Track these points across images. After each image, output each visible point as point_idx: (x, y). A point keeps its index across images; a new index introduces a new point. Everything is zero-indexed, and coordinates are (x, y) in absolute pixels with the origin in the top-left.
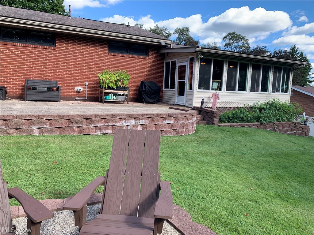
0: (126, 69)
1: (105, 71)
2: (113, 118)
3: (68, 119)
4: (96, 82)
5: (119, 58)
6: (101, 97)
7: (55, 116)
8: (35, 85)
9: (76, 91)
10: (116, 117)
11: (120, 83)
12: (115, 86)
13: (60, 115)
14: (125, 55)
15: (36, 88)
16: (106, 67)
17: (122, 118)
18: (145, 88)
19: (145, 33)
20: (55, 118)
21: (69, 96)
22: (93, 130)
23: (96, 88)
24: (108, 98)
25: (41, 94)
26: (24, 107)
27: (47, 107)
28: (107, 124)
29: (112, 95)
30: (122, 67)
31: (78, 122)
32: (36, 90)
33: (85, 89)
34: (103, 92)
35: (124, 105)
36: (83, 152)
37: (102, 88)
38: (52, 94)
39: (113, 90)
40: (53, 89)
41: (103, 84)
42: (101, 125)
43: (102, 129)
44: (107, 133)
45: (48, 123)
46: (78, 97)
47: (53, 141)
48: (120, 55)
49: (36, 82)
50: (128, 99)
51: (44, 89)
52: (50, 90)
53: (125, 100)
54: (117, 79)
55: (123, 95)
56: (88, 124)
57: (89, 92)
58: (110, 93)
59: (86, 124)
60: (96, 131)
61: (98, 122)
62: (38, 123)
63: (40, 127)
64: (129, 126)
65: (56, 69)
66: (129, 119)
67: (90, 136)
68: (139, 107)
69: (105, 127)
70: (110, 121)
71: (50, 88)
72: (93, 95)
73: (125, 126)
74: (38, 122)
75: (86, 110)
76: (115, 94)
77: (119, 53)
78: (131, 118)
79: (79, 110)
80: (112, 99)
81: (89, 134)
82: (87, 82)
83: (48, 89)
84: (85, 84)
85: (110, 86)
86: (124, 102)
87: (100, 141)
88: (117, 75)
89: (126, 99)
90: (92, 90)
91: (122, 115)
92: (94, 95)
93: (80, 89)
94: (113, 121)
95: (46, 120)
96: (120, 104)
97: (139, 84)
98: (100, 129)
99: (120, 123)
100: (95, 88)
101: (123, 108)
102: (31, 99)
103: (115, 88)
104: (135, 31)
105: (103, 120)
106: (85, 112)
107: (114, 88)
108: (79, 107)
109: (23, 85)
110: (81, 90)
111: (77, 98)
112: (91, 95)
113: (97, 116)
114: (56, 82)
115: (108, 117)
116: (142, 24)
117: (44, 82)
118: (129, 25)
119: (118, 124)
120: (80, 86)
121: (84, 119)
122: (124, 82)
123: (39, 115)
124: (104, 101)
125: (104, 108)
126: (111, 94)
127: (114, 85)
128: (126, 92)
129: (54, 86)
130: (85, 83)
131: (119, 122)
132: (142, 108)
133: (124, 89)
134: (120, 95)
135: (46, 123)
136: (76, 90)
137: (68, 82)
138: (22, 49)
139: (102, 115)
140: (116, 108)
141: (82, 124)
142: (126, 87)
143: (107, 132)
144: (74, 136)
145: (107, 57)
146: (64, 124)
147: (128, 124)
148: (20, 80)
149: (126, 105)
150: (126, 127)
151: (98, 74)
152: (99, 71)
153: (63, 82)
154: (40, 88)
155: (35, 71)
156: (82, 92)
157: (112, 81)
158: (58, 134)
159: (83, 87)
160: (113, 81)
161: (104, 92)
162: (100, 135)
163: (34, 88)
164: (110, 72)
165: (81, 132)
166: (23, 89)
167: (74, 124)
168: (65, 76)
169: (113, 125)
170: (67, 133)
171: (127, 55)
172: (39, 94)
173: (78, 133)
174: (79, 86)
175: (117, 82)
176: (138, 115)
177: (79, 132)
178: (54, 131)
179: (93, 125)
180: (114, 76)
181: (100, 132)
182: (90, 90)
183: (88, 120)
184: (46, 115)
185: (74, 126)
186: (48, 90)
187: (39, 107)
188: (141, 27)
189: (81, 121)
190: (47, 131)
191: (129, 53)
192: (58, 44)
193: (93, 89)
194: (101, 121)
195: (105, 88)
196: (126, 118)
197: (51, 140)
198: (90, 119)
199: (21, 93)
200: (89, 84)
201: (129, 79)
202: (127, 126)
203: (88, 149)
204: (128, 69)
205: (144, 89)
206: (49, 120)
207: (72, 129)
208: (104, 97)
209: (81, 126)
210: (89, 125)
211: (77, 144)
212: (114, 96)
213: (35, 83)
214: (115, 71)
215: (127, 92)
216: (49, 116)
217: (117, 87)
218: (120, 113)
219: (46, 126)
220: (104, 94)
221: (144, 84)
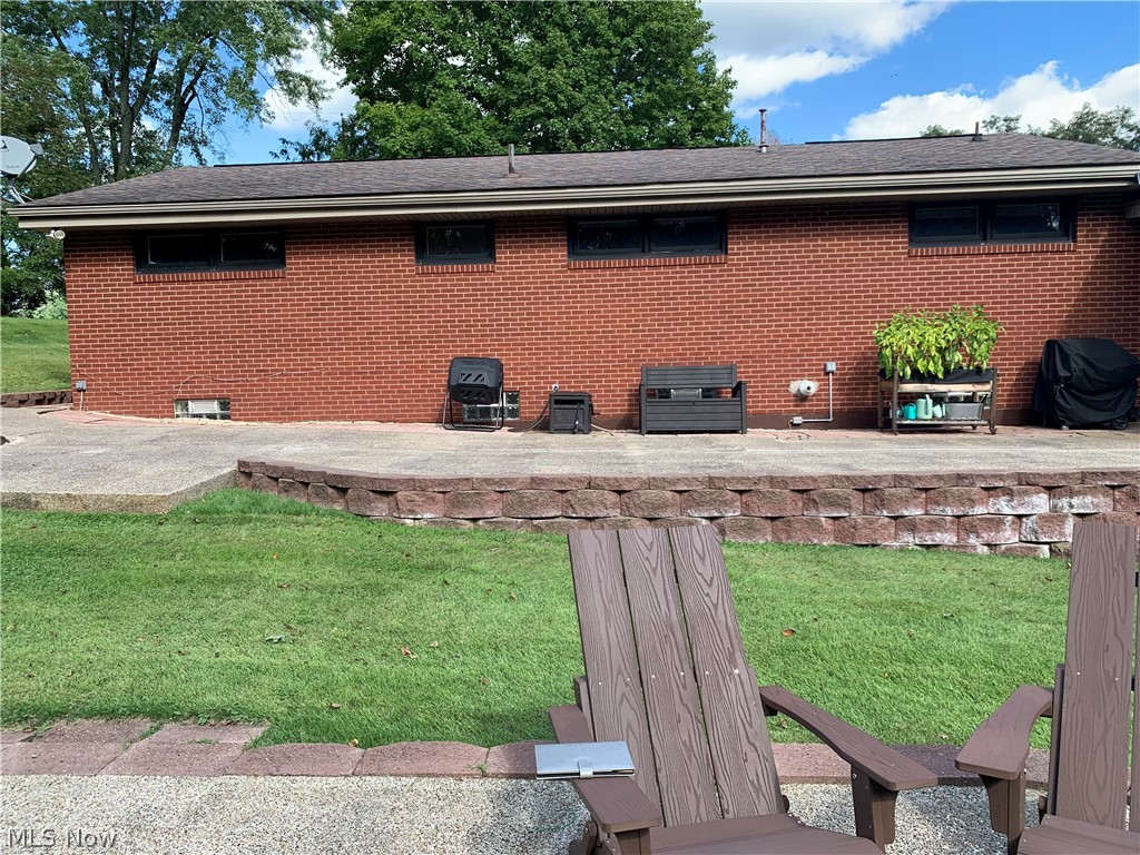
0: (980, 298)
1: (897, 315)
2: (962, 489)
3: (802, 492)
4: (865, 358)
5: (951, 262)
6: (886, 411)
7: (759, 479)
8: (669, 382)
9: (795, 396)
10: (973, 485)
11: (958, 357)
12: (941, 368)
13: (776, 478)
14: (973, 249)
15: (669, 392)
16: (899, 301)
17: (995, 488)
18: (1067, 366)
19: (1055, 151)
20: (761, 487)
21: (770, 413)
22: (886, 529)
23: (865, 379)
24: (912, 415)
25: (688, 409)
26: (650, 451)
27: (715, 451)
28: (938, 510)
29: (930, 401)
30: (962, 293)
31: (834, 502)
32: (669, 397)
33: (824, 385)
34: (892, 393)
35: (978, 436)
36: (870, 604)
37: (892, 378)
38: (720, 409)
39: (933, 383)
40: (721, 393)
41: (894, 362)
42: (915, 512)
43: (920, 527)
44: (937, 543)
45: (738, 503)
46: (801, 414)
47: (760, 562)
48: (953, 250)
49: (669, 372)
50: (993, 415)
51: (692, 392)
52: (711, 397)
53: (982, 419)
54: (948, 341)
55: (969, 399)
56: (868, 509)
57: (840, 395)
58: (922, 395)
59: (861, 508)
60: (896, 534)
61: (906, 502)
62: (709, 503)
63: (716, 514)
64: (1024, 519)
65: (728, 328)
66: (1026, 493)
67: (877, 550)
68: (1044, 444)
69: (932, 522)
70: (951, 499)
71: (709, 390)
72: (852, 404)
73: (1010, 518)
74: (708, 498)
75: (847, 461)
76: (938, 399)
77: (948, 246)
78: (1033, 488)
79: (825, 461)
80: (930, 416)
81: (873, 546)
82: (833, 360)
83: (706, 394)
84: (825, 369)
85: (922, 369)
86: (974, 427)
87: (918, 570)
88: (946, 325)
89: (984, 415)
90: (848, 389)
91: (994, 476)
92: (857, 404)
93: (809, 388)
94: (960, 501)
95: (734, 494)
96: (960, 435)
97: (1038, 352)
98: (912, 526)
99: (987, 505)
100: (860, 379)
101: (981, 449)
102: (658, 426)
103: (940, 376)
104: (1009, 150)
105: (924, 495)
106: (848, 467)
107: (936, 376)
108: (818, 451)
109: (635, 385)
110: (813, 391)
111: (798, 420)
112: (848, 405)
113: (898, 479)
114: (731, 368)
115: (942, 483)
116: (1013, 116)
117: (693, 370)
118: (980, 132)
119: (979, 510)
120: (809, 375)
121: (856, 489)
122: (976, 350)
123: (710, 478)
124: (900, 426)
125: (907, 450)
126: (925, 398)
127: (935, 363)
128: (983, 389)
129: (725, 381)
130: (825, 365)
131: (984, 503)
132: (1060, 446)
133: (977, 375)
134: (955, 400)
135: (733, 501)
136: (794, 392)
137: (767, 366)
138: (628, 276)
139: (919, 478)
140: (950, 449)
141: (850, 508)
142: (985, 366)
143: (939, 537)
144: (824, 549)
145: (902, 264)
146: (789, 507)
147: (1022, 511)
148: (626, 371)
149: (987, 436)
150: (1013, 522)
151: (874, 328)
152: (876, 317)
153: (750, 367)
154: (681, 392)
155: (666, 340)
156: (814, 395)
157: (928, 351)
158: (770, 538)
159: (818, 380)
160: (934, 348)
161: (899, 394)
162: (912, 550)
163: (665, 394)
164: (918, 316)
165: (847, 535)
166: (636, 397)
167: (821, 509)
168: (756, 347)
169: (960, 513)
170: (798, 538)
171: (983, 247)
172: (683, 409)
173: (836, 539)
174: (804, 376)
175: (947, 354)
176: (1064, 476)
177: (839, 535)
178: (759, 530)
179: (885, 513)
180: (936, 329)
181: (911, 539)
182: (843, 389)
183: (867, 495)
184: (733, 478)
185: (823, 515)
186: (703, 397)
187: (688, 451)
188: (1009, 129)
189: (846, 499)
190: (738, 528)
191: (988, 237)
192: (734, 244)
193: (852, 384)
194: (915, 497)
195: (902, 380)
196: (1014, 488)
197: (753, 557)
198: (877, 492)
199: (629, 410)
200: (837, 369)
201: (995, 335)
202: (1017, 521)
203: (885, 596)
204: (985, 298)
205: (1062, 373)
206: (741, 492)
207: (814, 524)
208: (898, 412)
209: (846, 514)
210: (872, 513)
211: (841, 577)
212: (934, 405)
213: (669, 377)
214: (936, 310)
215: (988, 387)
216: (740, 480)
217: (947, 372)
218: (981, 468)
219: (732, 513)
220: (899, 398)
221: (1061, 351)
